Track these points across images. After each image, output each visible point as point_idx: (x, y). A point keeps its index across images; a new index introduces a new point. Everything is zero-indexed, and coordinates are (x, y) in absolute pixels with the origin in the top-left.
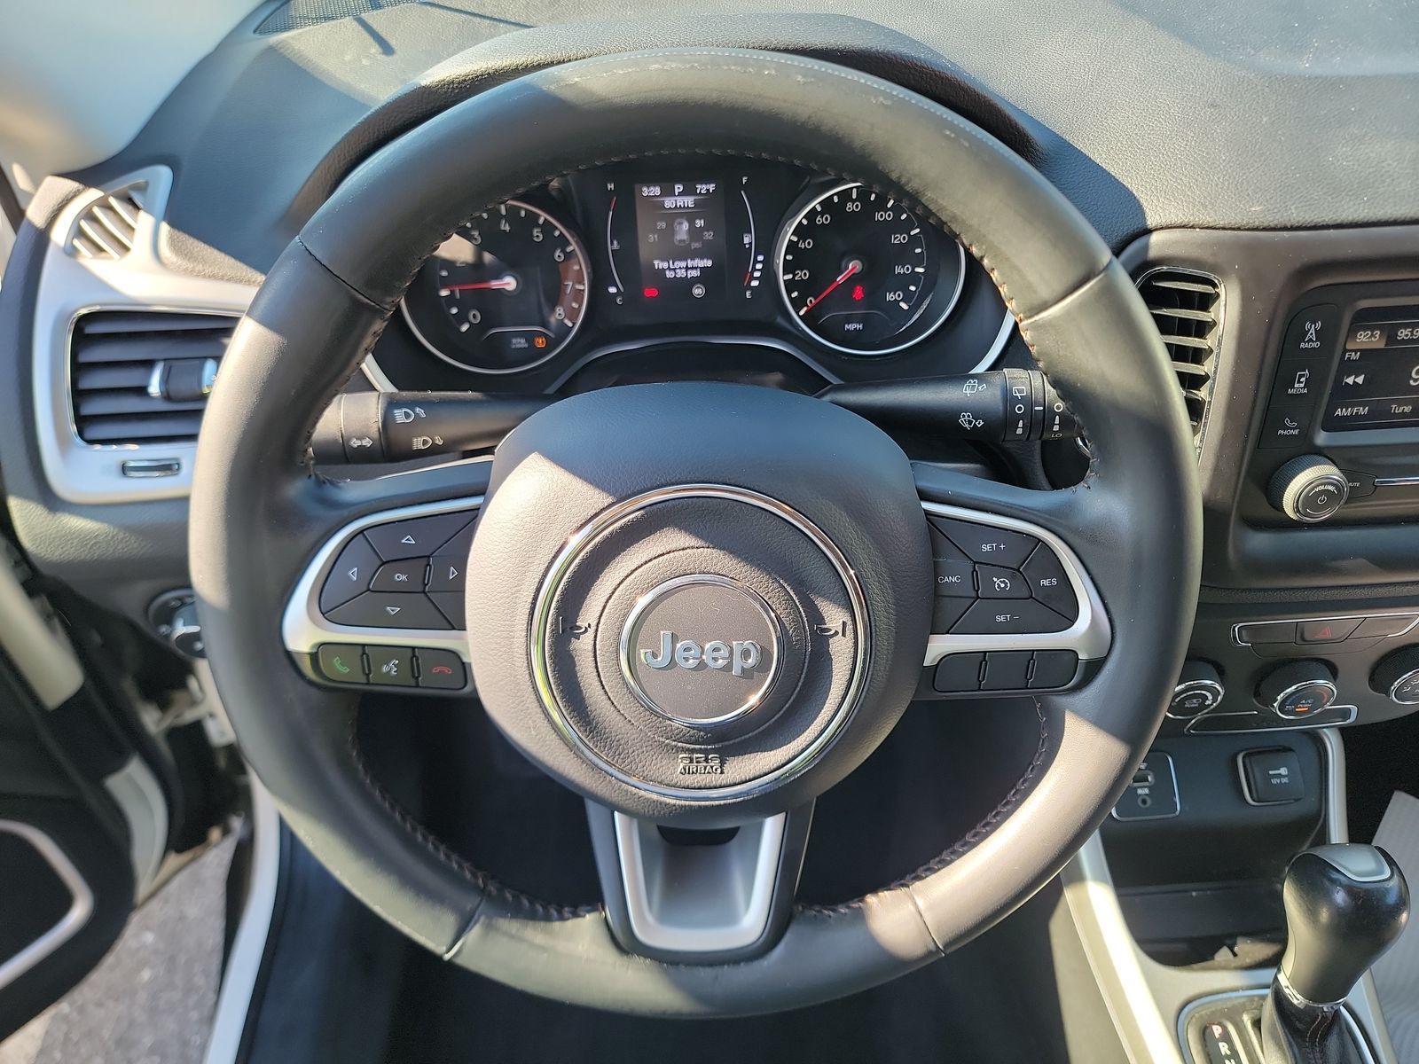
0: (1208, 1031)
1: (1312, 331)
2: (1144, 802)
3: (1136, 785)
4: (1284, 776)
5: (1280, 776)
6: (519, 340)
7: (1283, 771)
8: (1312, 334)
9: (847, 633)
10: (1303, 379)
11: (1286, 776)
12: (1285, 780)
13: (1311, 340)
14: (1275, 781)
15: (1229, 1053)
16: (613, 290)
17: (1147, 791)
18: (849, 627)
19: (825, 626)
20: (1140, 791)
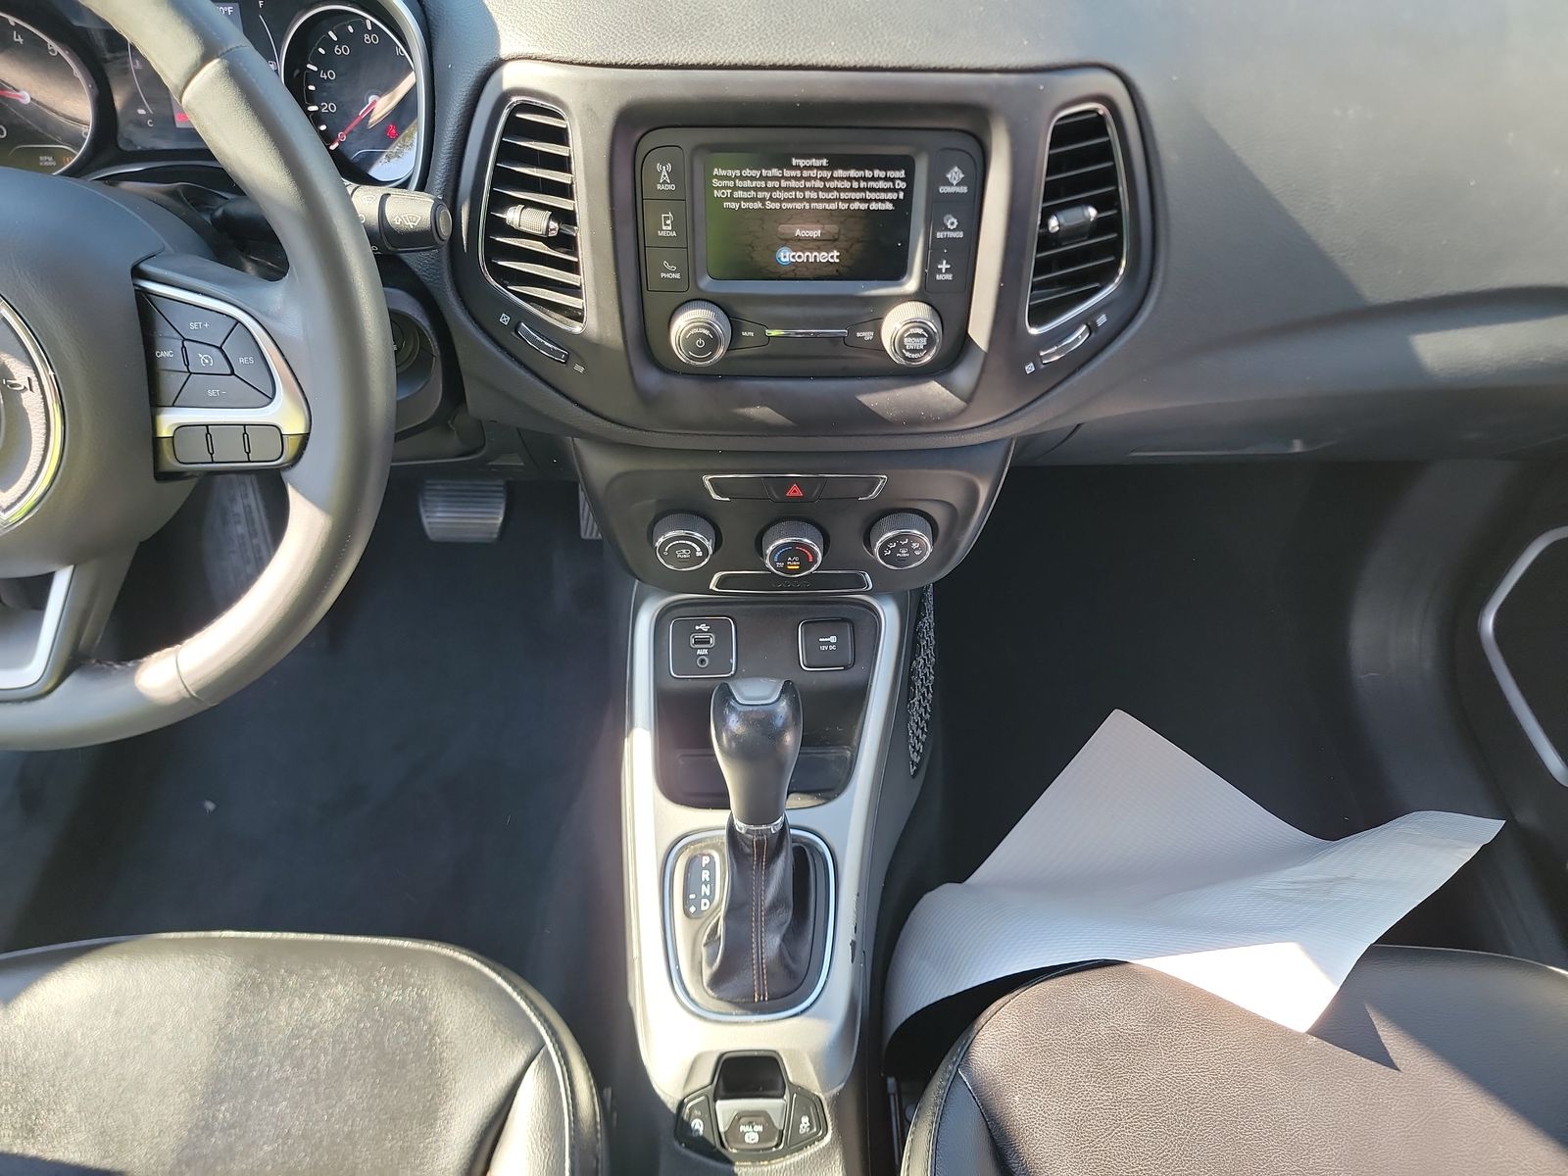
0: (697, 860)
1: (664, 173)
2: (702, 661)
3: (696, 646)
4: (833, 644)
5: (829, 643)
6: (46, 158)
7: (833, 639)
8: (664, 176)
9: (34, 389)
10: (669, 222)
11: (834, 644)
12: (832, 647)
13: (665, 182)
14: (823, 648)
15: (708, 879)
16: (141, 112)
17: (706, 652)
18: (35, 384)
19: (13, 382)
20: (699, 652)
